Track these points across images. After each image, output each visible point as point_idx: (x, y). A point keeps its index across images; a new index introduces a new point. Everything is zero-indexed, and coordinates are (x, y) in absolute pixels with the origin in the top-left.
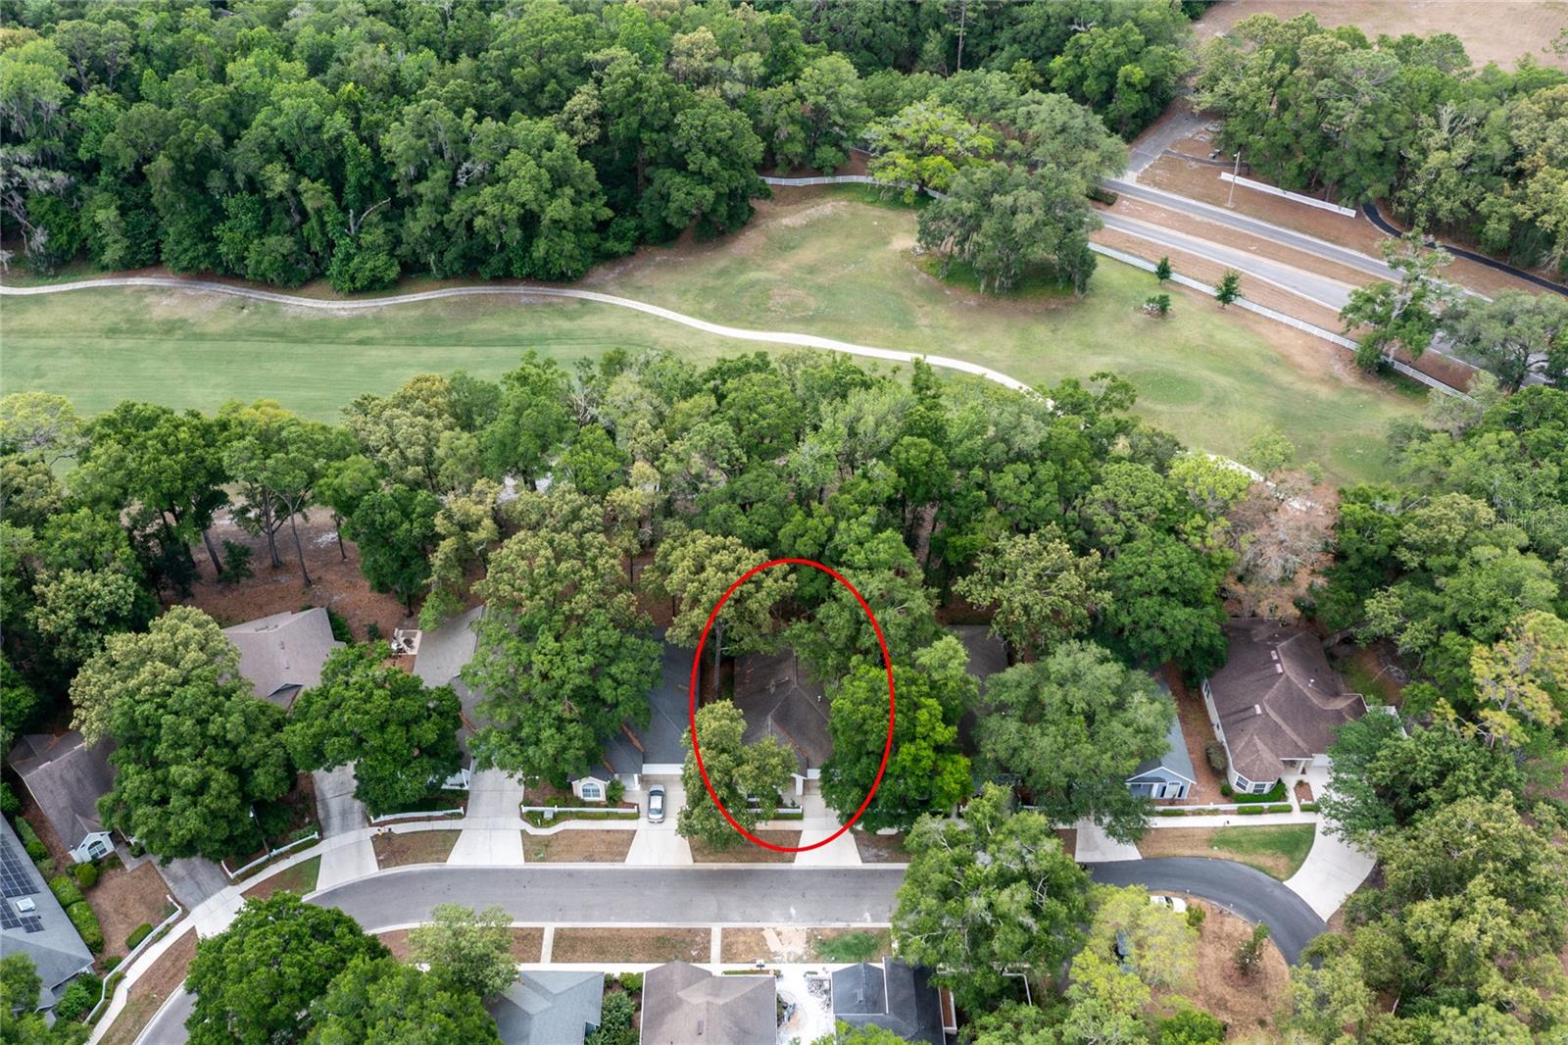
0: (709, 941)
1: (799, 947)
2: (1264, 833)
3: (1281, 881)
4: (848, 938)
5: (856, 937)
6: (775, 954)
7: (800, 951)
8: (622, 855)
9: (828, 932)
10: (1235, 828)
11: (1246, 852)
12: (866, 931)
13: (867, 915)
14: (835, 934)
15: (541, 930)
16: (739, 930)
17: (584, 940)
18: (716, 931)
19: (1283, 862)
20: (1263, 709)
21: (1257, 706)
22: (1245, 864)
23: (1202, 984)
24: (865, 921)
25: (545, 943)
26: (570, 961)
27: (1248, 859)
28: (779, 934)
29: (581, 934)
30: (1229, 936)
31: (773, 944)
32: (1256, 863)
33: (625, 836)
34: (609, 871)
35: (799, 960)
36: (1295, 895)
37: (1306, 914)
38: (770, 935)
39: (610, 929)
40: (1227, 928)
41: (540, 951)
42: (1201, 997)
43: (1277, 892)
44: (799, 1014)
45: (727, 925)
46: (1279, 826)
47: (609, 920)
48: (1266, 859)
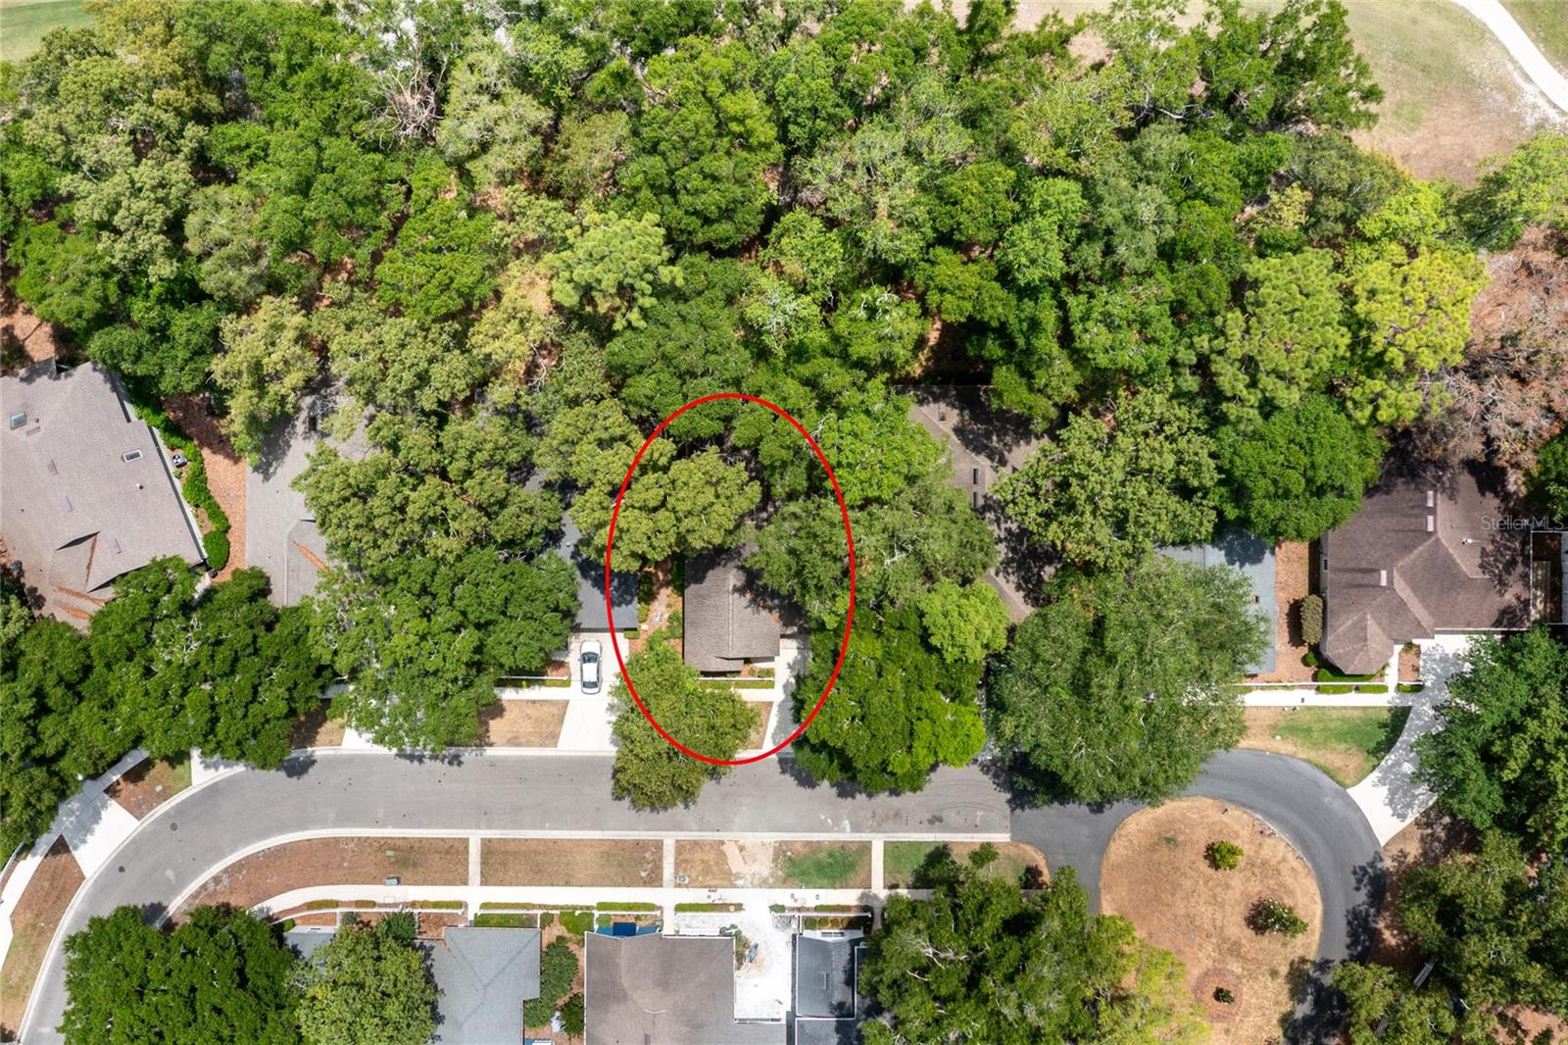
0: (661, 859)
1: (764, 867)
2: (1344, 720)
3: (1345, 786)
4: (822, 855)
5: (831, 855)
6: (738, 876)
7: (766, 873)
8: (553, 738)
9: (798, 847)
10: (1309, 708)
11: (1315, 746)
12: (844, 845)
13: (846, 823)
14: (807, 850)
15: (465, 841)
16: (696, 843)
17: (516, 854)
18: (669, 841)
19: (1357, 760)
20: (1390, 580)
21: (1384, 573)
22: (1309, 761)
23: (1219, 923)
24: (843, 831)
25: (471, 859)
26: (501, 883)
27: (1312, 755)
28: (742, 849)
29: (512, 847)
30: (1264, 863)
31: (735, 863)
32: (1322, 762)
33: (554, 710)
34: (540, 758)
35: (764, 884)
36: (1358, 809)
37: (1362, 833)
38: (731, 850)
39: (545, 841)
40: (1266, 853)
41: (467, 870)
42: (1214, 940)
43: (1337, 805)
44: (762, 951)
45: (683, 836)
46: (1365, 708)
47: (542, 827)
48: (1337, 757)
